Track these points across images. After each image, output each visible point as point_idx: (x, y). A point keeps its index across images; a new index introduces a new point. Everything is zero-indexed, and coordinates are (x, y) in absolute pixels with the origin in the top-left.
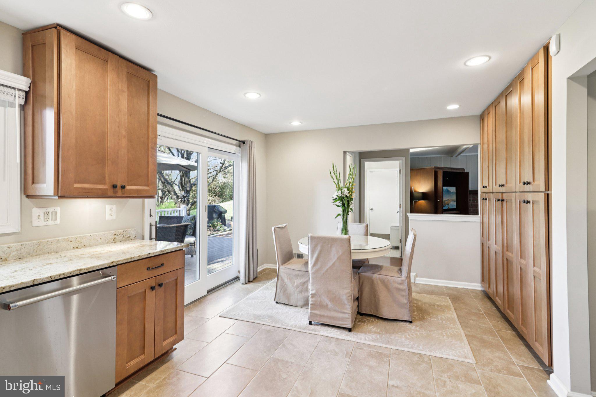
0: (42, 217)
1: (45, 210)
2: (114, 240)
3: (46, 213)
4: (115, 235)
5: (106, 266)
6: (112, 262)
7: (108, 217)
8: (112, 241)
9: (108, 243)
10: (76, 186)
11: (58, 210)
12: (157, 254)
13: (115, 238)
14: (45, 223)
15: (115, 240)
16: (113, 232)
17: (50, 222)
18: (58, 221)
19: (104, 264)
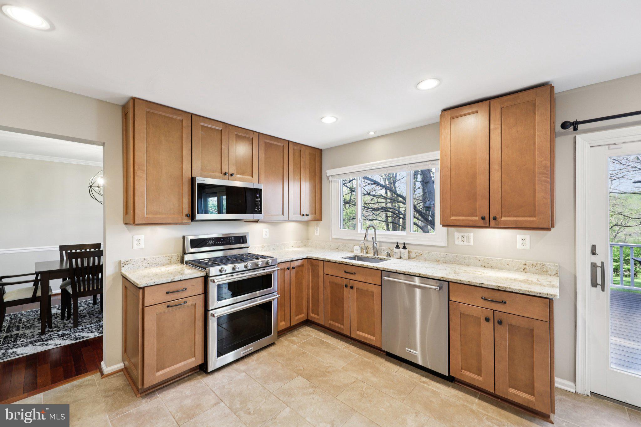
0: (460, 239)
1: (462, 234)
2: (524, 270)
3: (463, 237)
4: (525, 265)
5: (437, 278)
6: (443, 277)
7: (519, 246)
8: (522, 270)
9: (516, 271)
10: (453, 218)
11: (471, 235)
12: (494, 288)
13: (526, 268)
14: (462, 243)
15: (526, 270)
16: (523, 262)
17: (465, 243)
18: (472, 243)
19: (436, 276)
